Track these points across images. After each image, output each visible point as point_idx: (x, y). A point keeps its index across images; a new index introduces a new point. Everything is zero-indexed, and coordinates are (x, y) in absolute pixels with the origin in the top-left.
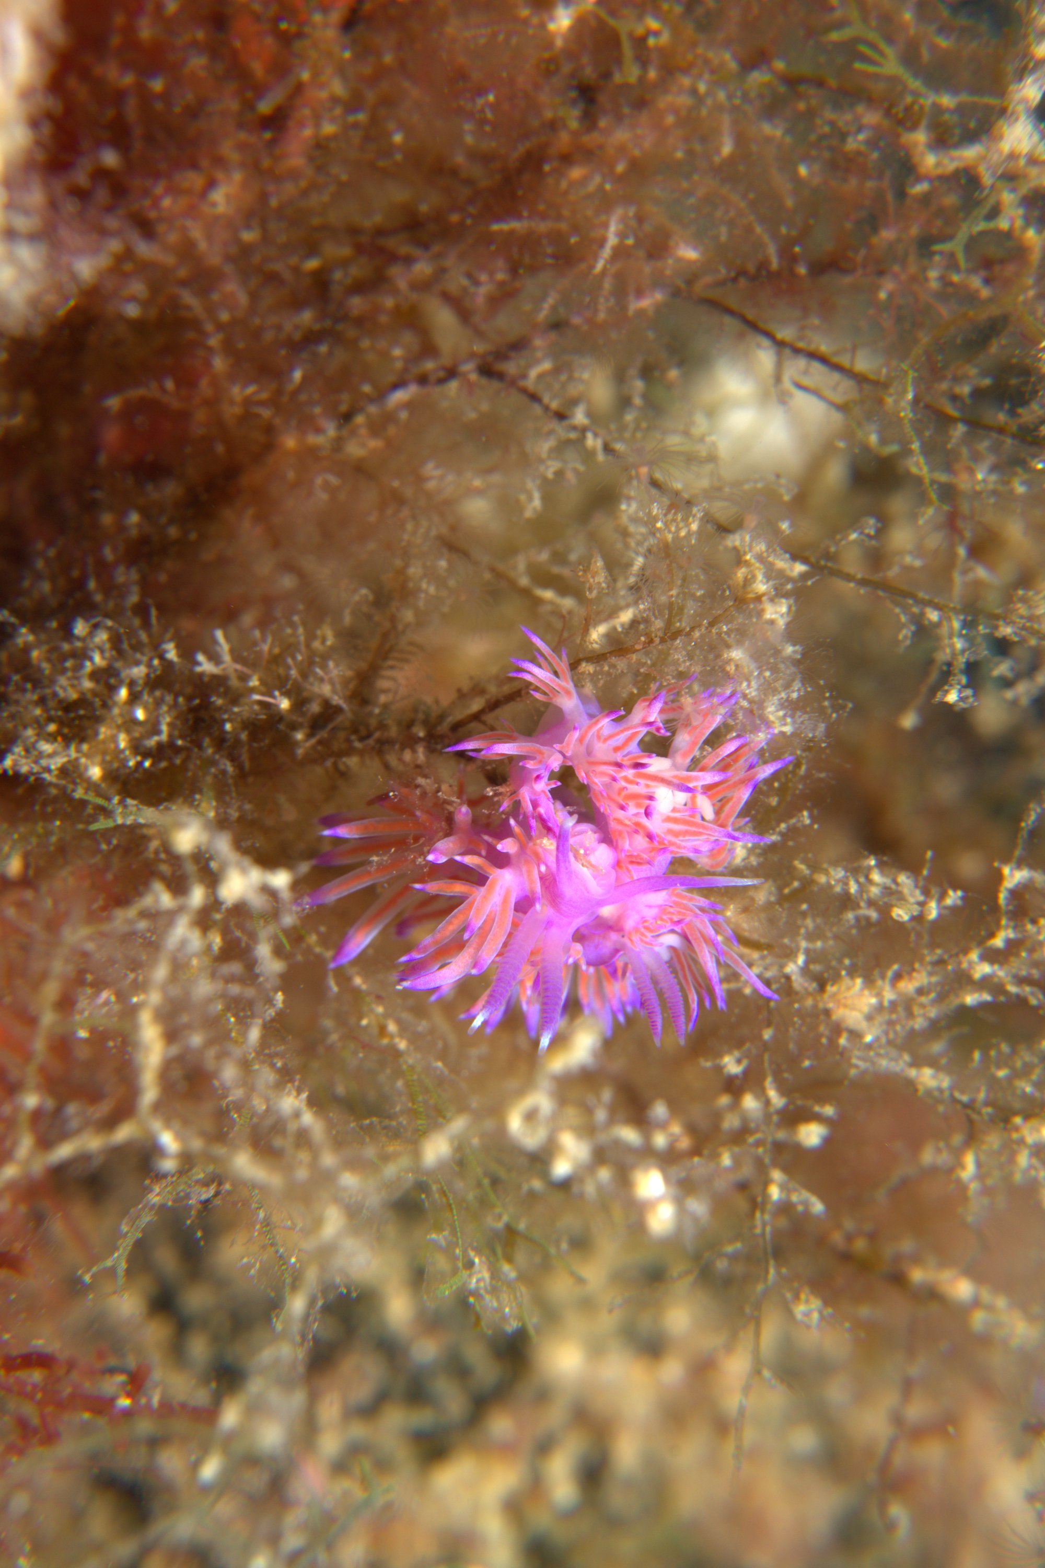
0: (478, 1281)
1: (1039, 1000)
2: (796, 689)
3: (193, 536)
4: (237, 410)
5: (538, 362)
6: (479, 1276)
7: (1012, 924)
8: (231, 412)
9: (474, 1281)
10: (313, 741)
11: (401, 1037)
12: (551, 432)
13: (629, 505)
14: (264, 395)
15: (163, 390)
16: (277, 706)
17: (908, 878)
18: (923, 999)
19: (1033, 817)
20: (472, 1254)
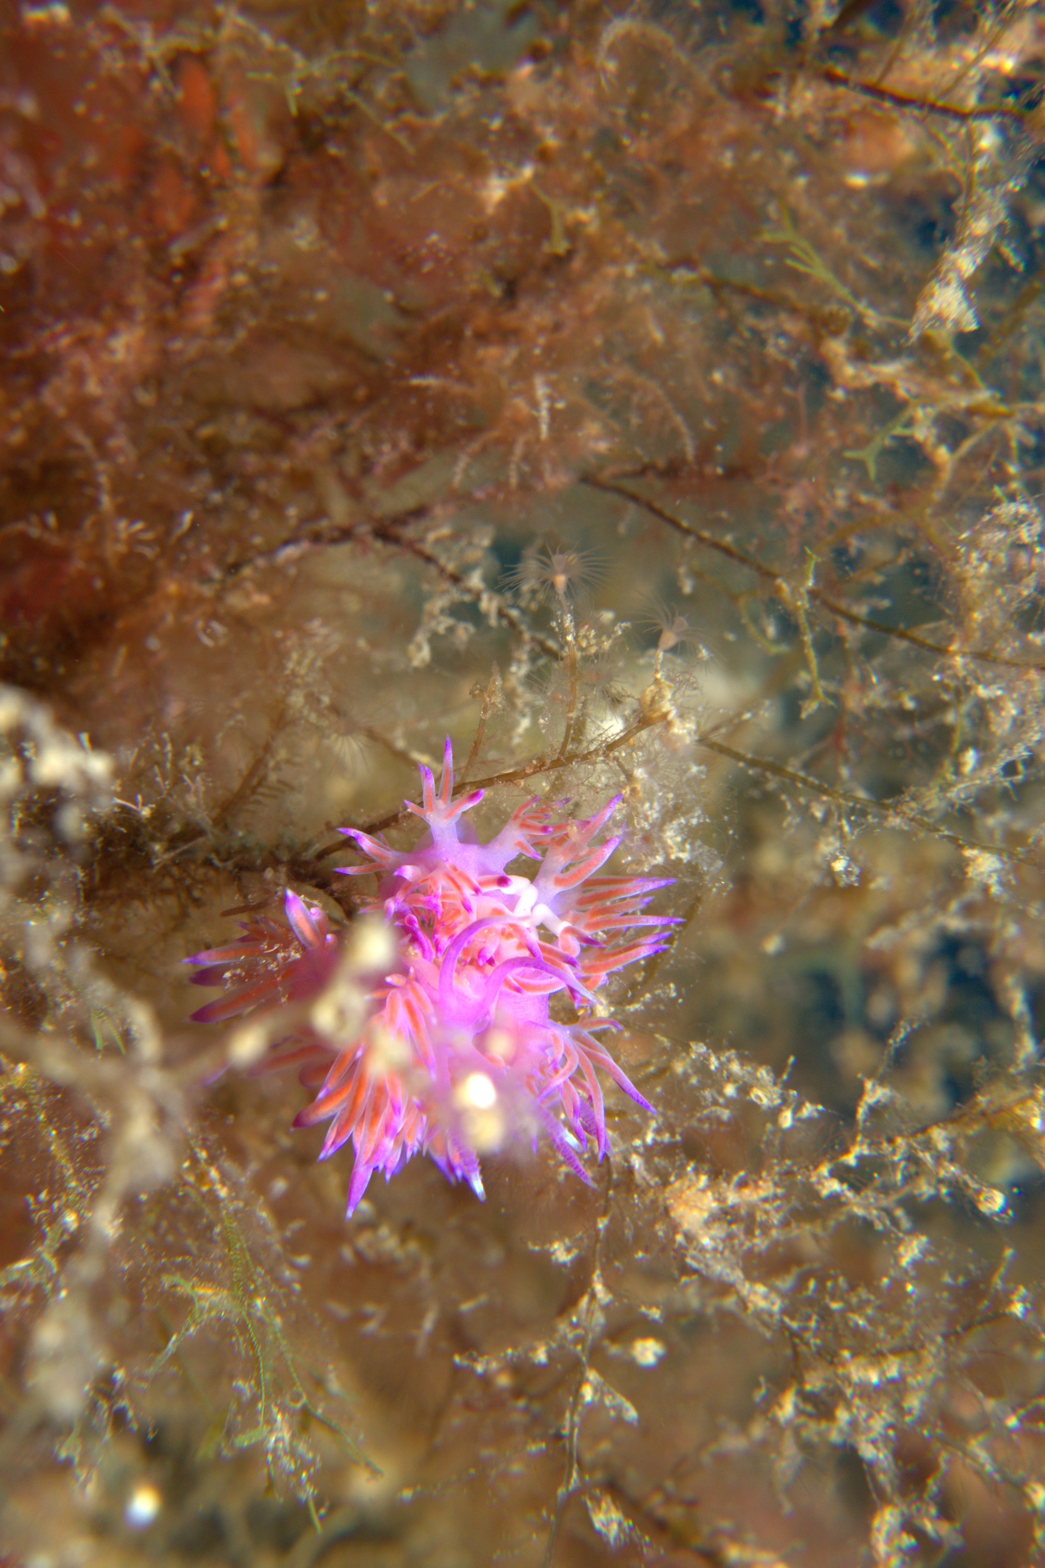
0: (277, 1441)
1: (885, 1225)
2: (696, 814)
3: (61, 670)
4: (121, 548)
5: (437, 527)
6: (280, 1435)
7: (868, 1141)
8: (114, 549)
9: (273, 1439)
10: (172, 854)
11: (223, 1184)
12: (444, 592)
13: (519, 668)
14: (149, 536)
15: (45, 526)
16: (138, 812)
17: (768, 1073)
18: (767, 1206)
19: (902, 1035)
20: (275, 1410)
